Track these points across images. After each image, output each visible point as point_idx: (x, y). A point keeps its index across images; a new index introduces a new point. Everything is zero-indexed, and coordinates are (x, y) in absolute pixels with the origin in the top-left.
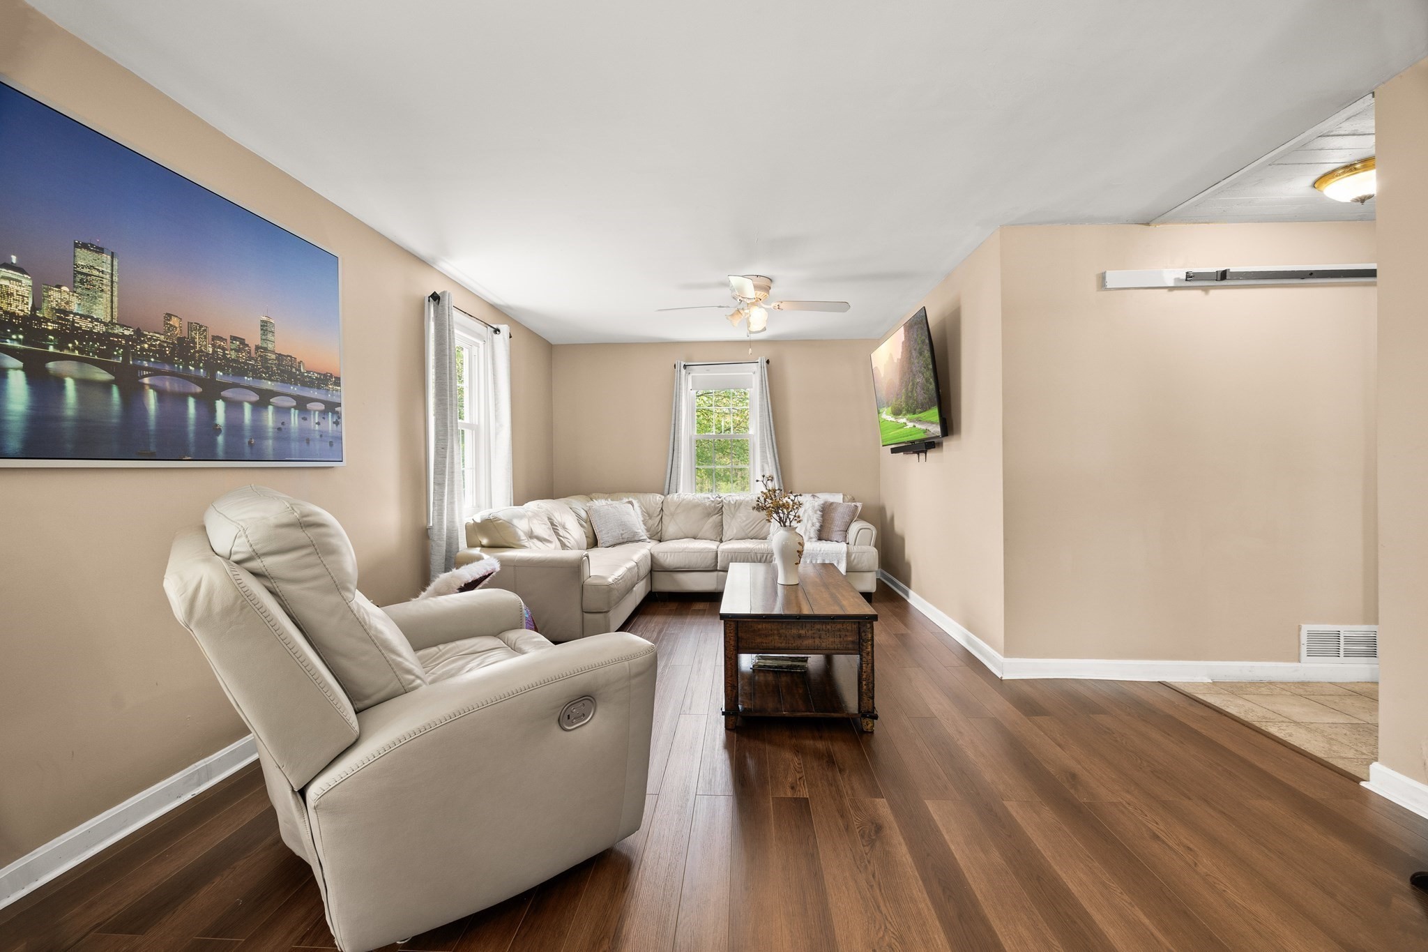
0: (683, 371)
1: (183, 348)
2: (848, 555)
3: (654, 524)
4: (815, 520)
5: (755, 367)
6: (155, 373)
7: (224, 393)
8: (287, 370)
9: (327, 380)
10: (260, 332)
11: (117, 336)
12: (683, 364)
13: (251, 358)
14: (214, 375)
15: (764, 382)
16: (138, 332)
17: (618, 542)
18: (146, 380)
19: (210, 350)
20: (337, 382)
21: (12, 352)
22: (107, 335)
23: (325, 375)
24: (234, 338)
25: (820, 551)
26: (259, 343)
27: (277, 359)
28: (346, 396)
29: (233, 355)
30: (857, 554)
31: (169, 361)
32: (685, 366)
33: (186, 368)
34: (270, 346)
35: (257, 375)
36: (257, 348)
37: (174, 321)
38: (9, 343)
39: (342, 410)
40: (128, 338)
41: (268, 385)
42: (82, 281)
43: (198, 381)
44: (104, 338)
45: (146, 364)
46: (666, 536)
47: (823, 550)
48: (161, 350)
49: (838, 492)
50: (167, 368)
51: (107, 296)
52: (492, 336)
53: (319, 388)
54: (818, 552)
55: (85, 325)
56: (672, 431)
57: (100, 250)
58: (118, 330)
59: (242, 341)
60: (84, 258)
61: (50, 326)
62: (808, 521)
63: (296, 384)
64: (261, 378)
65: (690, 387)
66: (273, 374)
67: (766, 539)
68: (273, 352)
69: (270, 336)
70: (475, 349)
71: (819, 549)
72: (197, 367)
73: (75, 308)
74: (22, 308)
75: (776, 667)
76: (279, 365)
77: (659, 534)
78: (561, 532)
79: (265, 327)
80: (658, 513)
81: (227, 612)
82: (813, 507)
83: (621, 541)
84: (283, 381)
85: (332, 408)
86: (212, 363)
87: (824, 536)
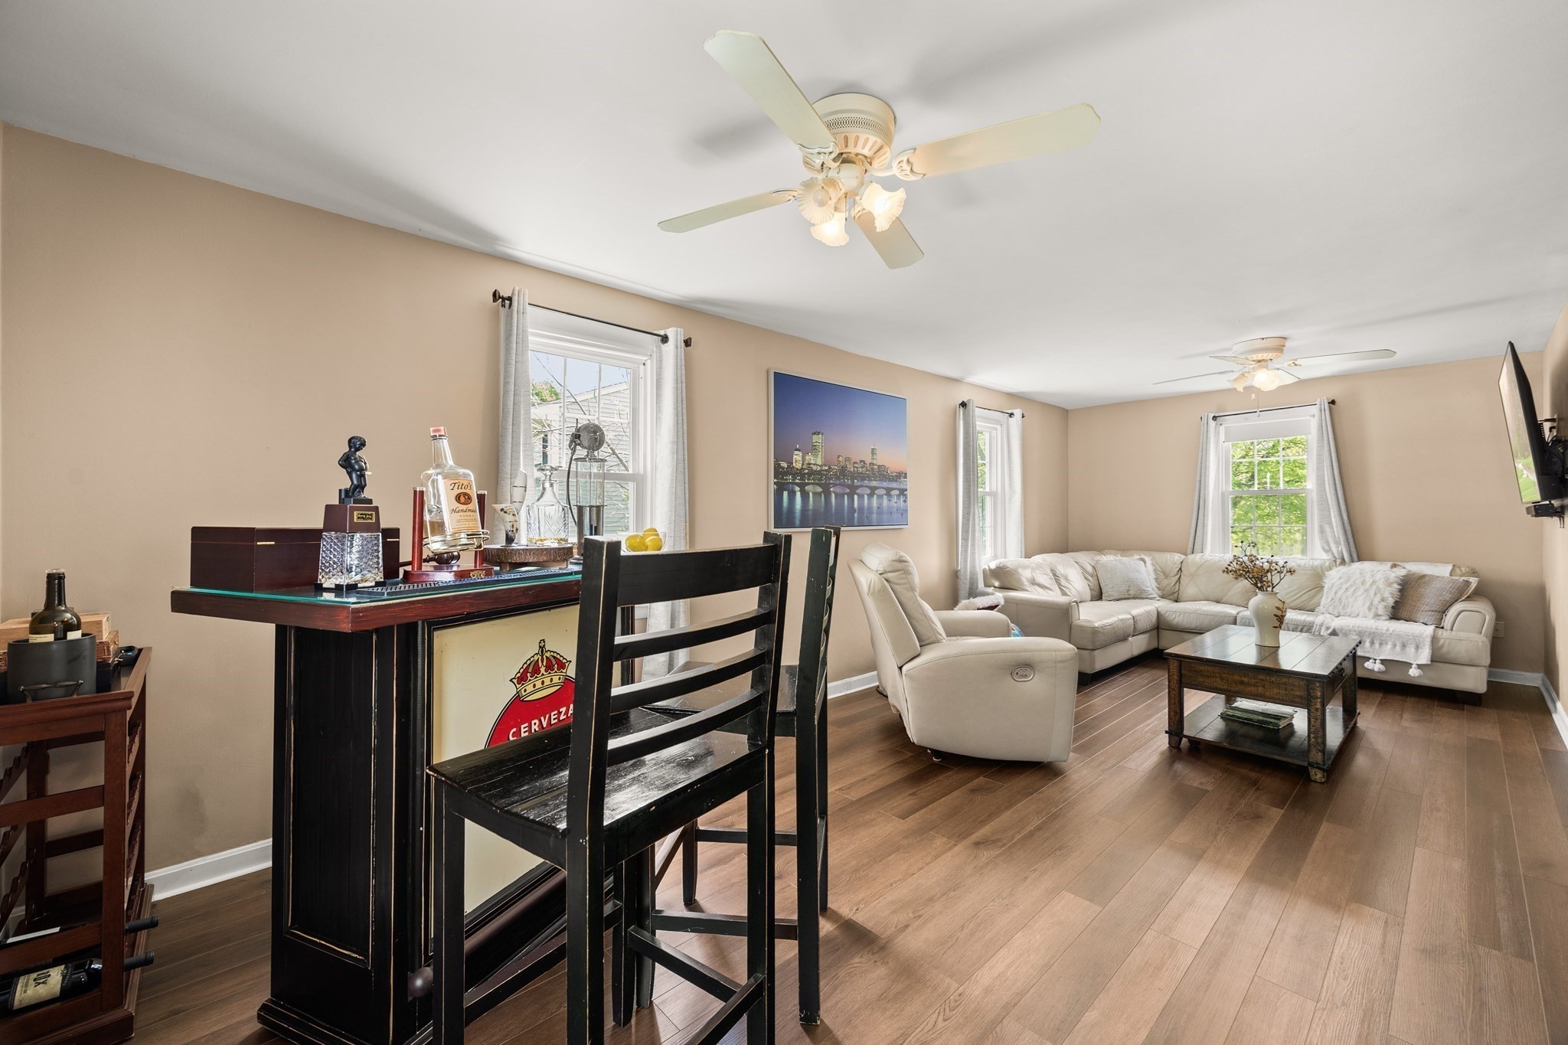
0: (1212, 423)
1: (844, 471)
2: (1434, 639)
3: (1170, 584)
4: (1387, 594)
5: (1315, 410)
6: (835, 485)
7: (858, 491)
8: (882, 474)
9: (901, 475)
10: (871, 455)
11: (823, 471)
12: (1212, 415)
13: (867, 470)
14: (854, 482)
15: (1324, 428)
16: (830, 468)
17: (1123, 597)
18: (832, 489)
19: (853, 470)
20: (906, 476)
21: (797, 484)
22: (821, 470)
23: (899, 473)
24: (861, 461)
25: (1387, 630)
26: (870, 461)
27: (878, 468)
28: (910, 484)
29: (861, 470)
30: (1447, 642)
31: (838, 478)
32: (1215, 418)
33: (844, 480)
34: (875, 462)
36: (870, 464)
37: (841, 459)
38: (797, 481)
39: (908, 493)
40: (826, 470)
41: (874, 483)
42: (814, 449)
43: (849, 486)
44: (819, 473)
45: (831, 481)
46: (1183, 596)
47: (1391, 629)
48: (837, 473)
49: (1446, 562)
50: (838, 482)
51: (821, 453)
52: (1008, 420)
53: (897, 481)
54: (1384, 631)
55: (814, 468)
56: (1197, 488)
57: (819, 433)
58: (824, 468)
59: (864, 462)
60: (815, 438)
61: (806, 471)
62: (1375, 594)
63: (886, 481)
64: (871, 480)
65: (1222, 437)
66: (877, 477)
67: (1312, 611)
68: (876, 465)
69: (875, 457)
70: (994, 432)
71: (1385, 629)
72: (848, 480)
73: (812, 462)
74: (798, 466)
75: (1246, 719)
76: (879, 471)
77: (1176, 595)
78: (1063, 582)
79: (873, 451)
80: (1175, 573)
81: (879, 591)
82: (1387, 579)
83: (1127, 596)
84: (880, 480)
85: (903, 492)
86: (853, 476)
87: (1404, 614)
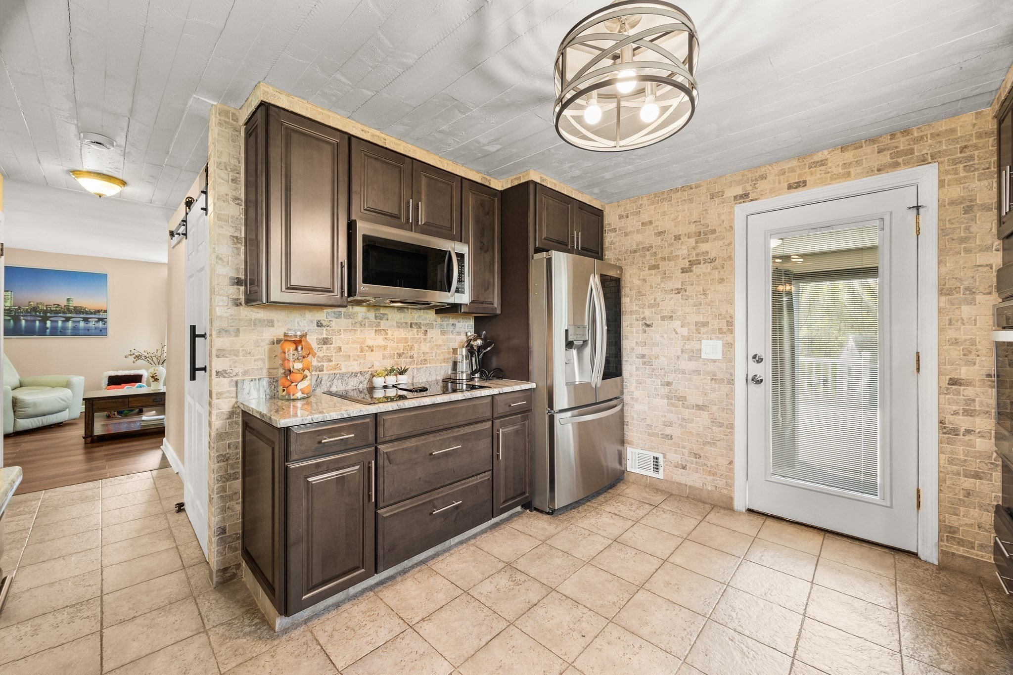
1: (35, 309)
6: (25, 316)
7: (51, 319)
8: (78, 311)
9: (100, 311)
10: (66, 301)
13: (62, 309)
14: (46, 315)
16: (19, 307)
18: (21, 318)
19: (45, 308)
20: (105, 311)
22: (10, 309)
23: (98, 310)
24: (55, 304)
26: (66, 304)
28: (110, 315)
29: (54, 309)
31: (30, 313)
33: (36, 314)
34: (71, 305)
35: (64, 313)
36: (65, 306)
37: (31, 303)
39: (108, 320)
40: (15, 309)
41: (70, 315)
43: (40, 316)
45: (22, 314)
48: (27, 310)
50: (29, 315)
51: (9, 301)
53: (95, 314)
58: (13, 308)
59: (58, 305)
63: (83, 314)
64: (67, 313)
66: (72, 312)
69: (71, 302)
72: (40, 313)
76: (75, 309)
79: (68, 300)
84: (77, 314)
85: (102, 319)
86: (45, 312)
